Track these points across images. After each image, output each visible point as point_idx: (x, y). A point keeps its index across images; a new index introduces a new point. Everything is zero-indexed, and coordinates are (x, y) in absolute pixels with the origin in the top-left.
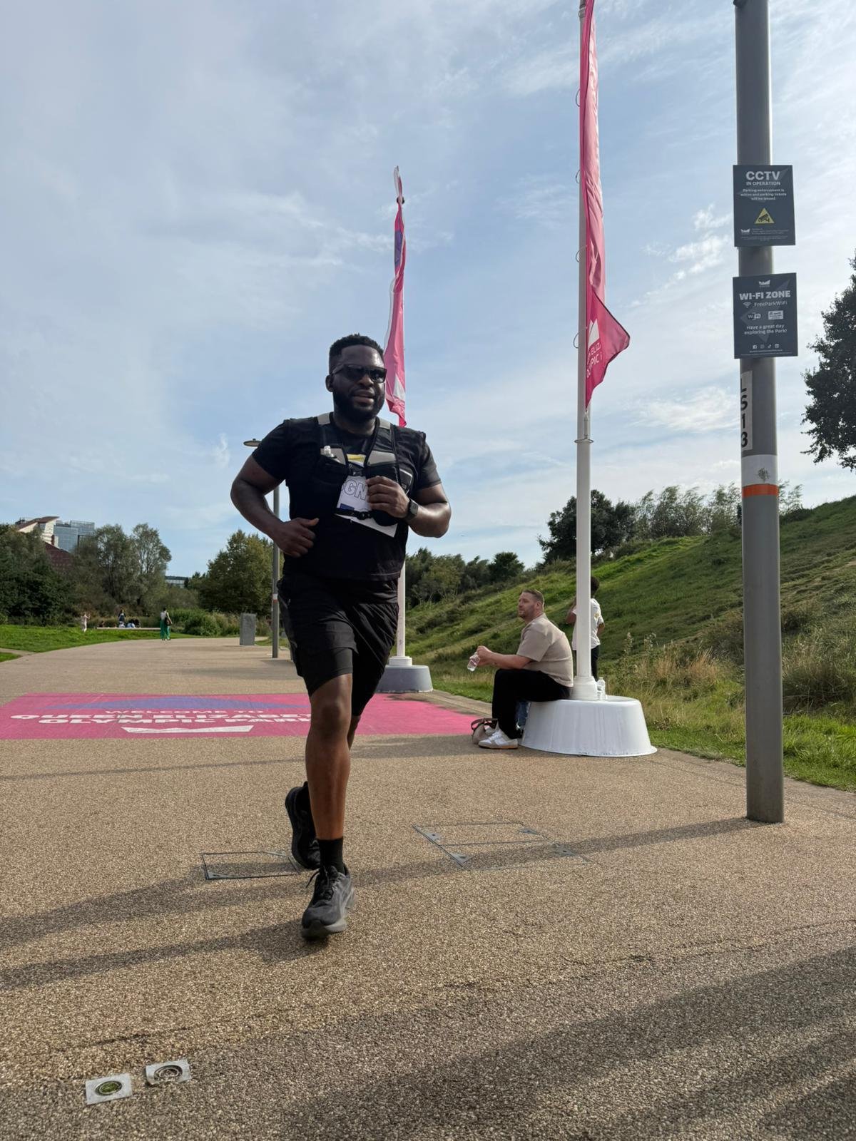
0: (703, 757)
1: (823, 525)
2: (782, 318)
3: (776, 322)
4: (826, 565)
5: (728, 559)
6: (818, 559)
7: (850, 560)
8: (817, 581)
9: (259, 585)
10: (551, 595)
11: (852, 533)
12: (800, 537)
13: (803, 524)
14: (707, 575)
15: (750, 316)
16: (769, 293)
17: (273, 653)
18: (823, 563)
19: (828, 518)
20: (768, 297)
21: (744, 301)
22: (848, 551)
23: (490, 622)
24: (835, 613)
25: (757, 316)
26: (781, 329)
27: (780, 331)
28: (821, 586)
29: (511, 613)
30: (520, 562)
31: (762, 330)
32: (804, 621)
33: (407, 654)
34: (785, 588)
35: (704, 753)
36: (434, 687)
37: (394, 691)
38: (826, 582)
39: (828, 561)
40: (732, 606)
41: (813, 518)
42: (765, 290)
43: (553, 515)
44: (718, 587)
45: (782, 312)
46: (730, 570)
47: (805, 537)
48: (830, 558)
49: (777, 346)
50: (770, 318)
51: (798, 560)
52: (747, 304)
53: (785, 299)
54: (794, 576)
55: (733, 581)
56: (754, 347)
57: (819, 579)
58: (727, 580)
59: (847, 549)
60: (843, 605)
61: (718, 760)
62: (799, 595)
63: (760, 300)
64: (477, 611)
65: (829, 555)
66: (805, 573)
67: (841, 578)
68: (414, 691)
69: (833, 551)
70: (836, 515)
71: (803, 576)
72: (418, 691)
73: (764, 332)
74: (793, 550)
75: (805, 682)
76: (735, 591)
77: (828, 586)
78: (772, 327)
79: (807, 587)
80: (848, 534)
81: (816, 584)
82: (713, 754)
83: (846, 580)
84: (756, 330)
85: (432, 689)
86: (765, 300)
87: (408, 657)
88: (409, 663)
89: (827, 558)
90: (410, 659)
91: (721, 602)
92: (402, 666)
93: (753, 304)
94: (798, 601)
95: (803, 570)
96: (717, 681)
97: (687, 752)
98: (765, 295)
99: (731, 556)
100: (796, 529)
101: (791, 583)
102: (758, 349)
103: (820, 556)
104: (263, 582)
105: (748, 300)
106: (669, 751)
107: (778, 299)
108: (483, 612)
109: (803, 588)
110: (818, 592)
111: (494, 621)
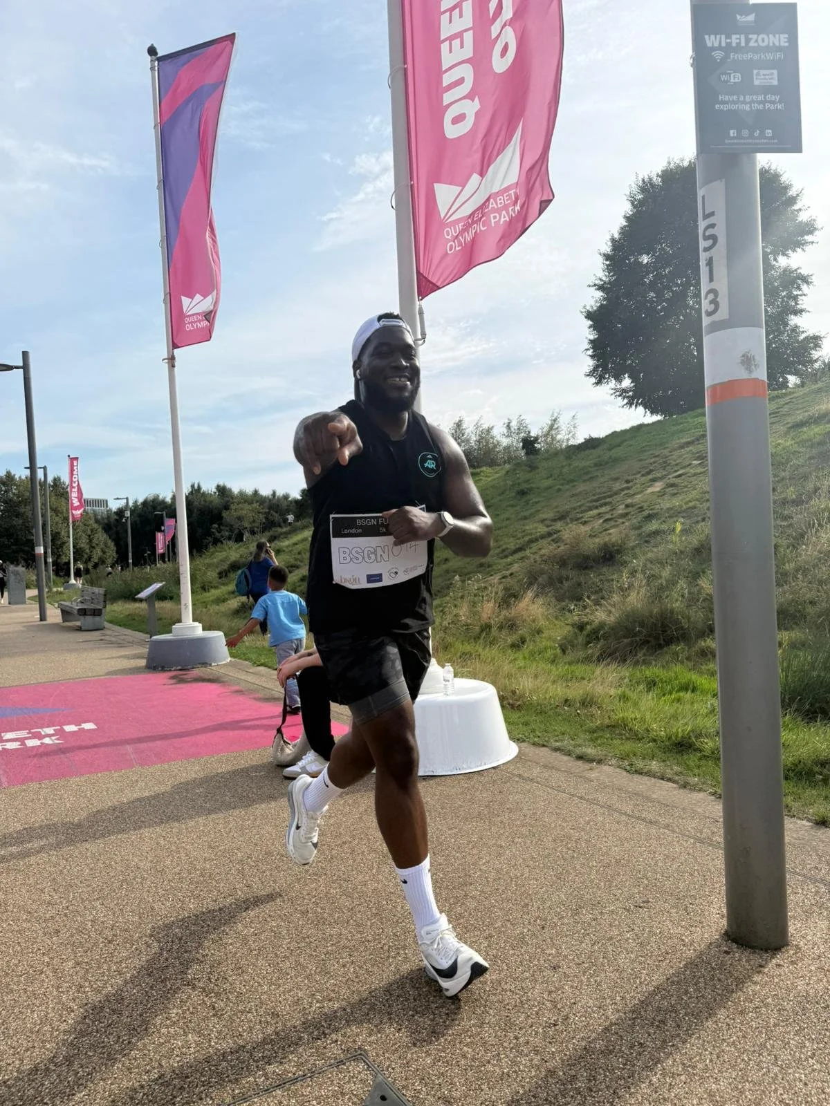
0: (580, 758)
1: (616, 452)
2: (775, 82)
3: (767, 90)
4: (626, 492)
5: (531, 489)
6: (617, 486)
7: (649, 487)
8: (621, 509)
11: (645, 460)
12: (596, 465)
13: (595, 452)
14: (512, 506)
15: (723, 78)
16: (754, 37)
17: (41, 615)
18: (622, 490)
19: (619, 446)
20: (752, 44)
21: (713, 49)
22: (644, 478)
24: (646, 542)
25: (735, 78)
26: (773, 102)
27: (772, 107)
28: (627, 514)
31: (744, 102)
32: (618, 552)
34: (590, 517)
35: (579, 751)
36: (232, 655)
37: (179, 668)
38: (630, 509)
39: (628, 488)
40: (542, 537)
41: (606, 446)
42: (747, 30)
44: (525, 518)
45: (775, 72)
46: (534, 500)
47: (601, 465)
48: (629, 485)
49: (769, 132)
50: (756, 83)
51: (599, 487)
52: (718, 55)
53: (779, 49)
54: (598, 504)
55: (539, 511)
56: (732, 133)
57: (623, 506)
58: (532, 510)
59: (643, 475)
60: (654, 533)
61: (600, 762)
62: (605, 524)
63: (738, 49)
64: (284, 551)
65: (627, 482)
66: (608, 500)
67: (645, 505)
69: (630, 478)
70: (627, 442)
71: (605, 504)
72: (210, 665)
73: (747, 108)
74: (591, 478)
76: (543, 521)
77: (632, 513)
78: (760, 98)
79: (612, 515)
80: (641, 460)
81: (620, 512)
82: (590, 751)
83: (649, 507)
84: (734, 102)
85: (230, 659)
86: (747, 49)
87: (197, 624)
88: (198, 630)
89: (625, 485)
90: (199, 626)
91: (531, 534)
92: (189, 635)
93: (727, 56)
94: (606, 530)
95: (605, 498)
96: (542, 623)
97: (556, 749)
98: (748, 41)
99: (533, 486)
100: (591, 457)
101: (595, 512)
102: (739, 136)
103: (618, 484)
105: (720, 48)
107: (768, 49)
108: (290, 552)
109: (608, 516)
110: (623, 520)
111: (302, 562)
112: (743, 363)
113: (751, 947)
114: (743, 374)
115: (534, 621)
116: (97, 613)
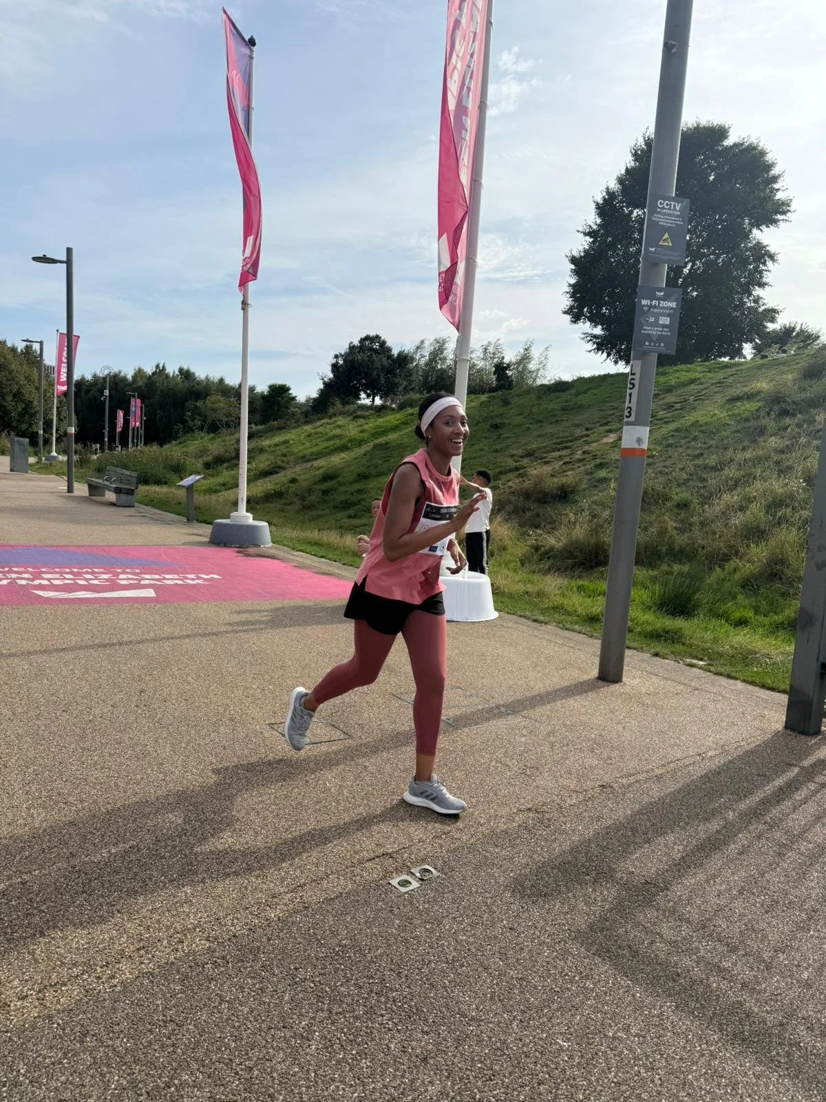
0: (535, 621)
1: (584, 399)
2: (668, 323)
3: (664, 326)
4: (585, 439)
5: (503, 424)
6: (579, 432)
7: (605, 437)
8: (578, 455)
9: (9, 398)
10: (342, 442)
11: (606, 411)
12: (563, 409)
13: (564, 396)
14: (486, 438)
15: (647, 319)
16: (662, 302)
17: (68, 487)
18: (582, 437)
19: (585, 393)
20: (661, 305)
21: (644, 306)
22: (602, 428)
23: (284, 465)
24: (596, 486)
25: (652, 320)
26: (666, 332)
27: (666, 334)
28: (583, 460)
29: (304, 457)
30: (294, 395)
31: (654, 330)
32: (572, 492)
33: (247, 511)
34: (553, 458)
35: (534, 618)
36: (273, 542)
38: (586, 456)
39: (587, 436)
40: (511, 471)
41: (573, 391)
42: (659, 299)
43: (336, 357)
44: (497, 451)
45: (669, 318)
46: (506, 435)
47: (567, 410)
48: (589, 432)
49: (662, 345)
50: (660, 322)
51: (563, 432)
52: (646, 308)
53: (672, 308)
54: (558, 446)
55: (508, 446)
56: (647, 343)
57: (580, 452)
58: (503, 445)
59: (601, 425)
60: (602, 479)
61: (546, 623)
62: (564, 466)
63: (655, 307)
64: (266, 450)
65: (587, 429)
66: (569, 444)
67: (599, 453)
68: (257, 545)
69: (590, 426)
70: (592, 391)
71: (566, 448)
72: (260, 546)
73: (655, 333)
74: (558, 421)
75: (581, 551)
76: (512, 456)
77: (588, 459)
78: (661, 329)
79: (571, 458)
80: (602, 410)
81: (578, 457)
82: (541, 618)
83: (602, 455)
84: (649, 330)
85: (272, 544)
86: (658, 307)
87: (249, 514)
88: (250, 519)
89: (586, 433)
90: (250, 516)
91: (501, 467)
92: (244, 522)
93: (649, 310)
94: (564, 471)
95: (567, 442)
96: (508, 542)
97: (521, 616)
98: (659, 303)
99: (506, 421)
100: (559, 400)
101: (557, 454)
102: (650, 345)
103: (579, 430)
104: (14, 396)
105: (647, 306)
106: (507, 615)
107: (666, 308)
108: (273, 452)
109: (567, 459)
110: (580, 465)
111: (287, 463)
112: (637, 441)
113: (607, 681)
114: (636, 446)
115: (501, 540)
116: (130, 492)
